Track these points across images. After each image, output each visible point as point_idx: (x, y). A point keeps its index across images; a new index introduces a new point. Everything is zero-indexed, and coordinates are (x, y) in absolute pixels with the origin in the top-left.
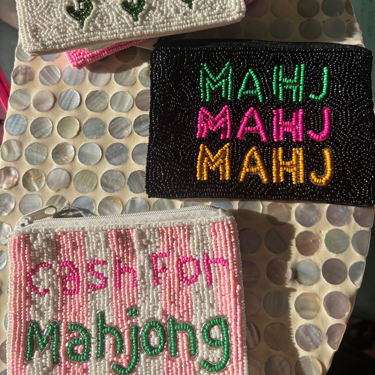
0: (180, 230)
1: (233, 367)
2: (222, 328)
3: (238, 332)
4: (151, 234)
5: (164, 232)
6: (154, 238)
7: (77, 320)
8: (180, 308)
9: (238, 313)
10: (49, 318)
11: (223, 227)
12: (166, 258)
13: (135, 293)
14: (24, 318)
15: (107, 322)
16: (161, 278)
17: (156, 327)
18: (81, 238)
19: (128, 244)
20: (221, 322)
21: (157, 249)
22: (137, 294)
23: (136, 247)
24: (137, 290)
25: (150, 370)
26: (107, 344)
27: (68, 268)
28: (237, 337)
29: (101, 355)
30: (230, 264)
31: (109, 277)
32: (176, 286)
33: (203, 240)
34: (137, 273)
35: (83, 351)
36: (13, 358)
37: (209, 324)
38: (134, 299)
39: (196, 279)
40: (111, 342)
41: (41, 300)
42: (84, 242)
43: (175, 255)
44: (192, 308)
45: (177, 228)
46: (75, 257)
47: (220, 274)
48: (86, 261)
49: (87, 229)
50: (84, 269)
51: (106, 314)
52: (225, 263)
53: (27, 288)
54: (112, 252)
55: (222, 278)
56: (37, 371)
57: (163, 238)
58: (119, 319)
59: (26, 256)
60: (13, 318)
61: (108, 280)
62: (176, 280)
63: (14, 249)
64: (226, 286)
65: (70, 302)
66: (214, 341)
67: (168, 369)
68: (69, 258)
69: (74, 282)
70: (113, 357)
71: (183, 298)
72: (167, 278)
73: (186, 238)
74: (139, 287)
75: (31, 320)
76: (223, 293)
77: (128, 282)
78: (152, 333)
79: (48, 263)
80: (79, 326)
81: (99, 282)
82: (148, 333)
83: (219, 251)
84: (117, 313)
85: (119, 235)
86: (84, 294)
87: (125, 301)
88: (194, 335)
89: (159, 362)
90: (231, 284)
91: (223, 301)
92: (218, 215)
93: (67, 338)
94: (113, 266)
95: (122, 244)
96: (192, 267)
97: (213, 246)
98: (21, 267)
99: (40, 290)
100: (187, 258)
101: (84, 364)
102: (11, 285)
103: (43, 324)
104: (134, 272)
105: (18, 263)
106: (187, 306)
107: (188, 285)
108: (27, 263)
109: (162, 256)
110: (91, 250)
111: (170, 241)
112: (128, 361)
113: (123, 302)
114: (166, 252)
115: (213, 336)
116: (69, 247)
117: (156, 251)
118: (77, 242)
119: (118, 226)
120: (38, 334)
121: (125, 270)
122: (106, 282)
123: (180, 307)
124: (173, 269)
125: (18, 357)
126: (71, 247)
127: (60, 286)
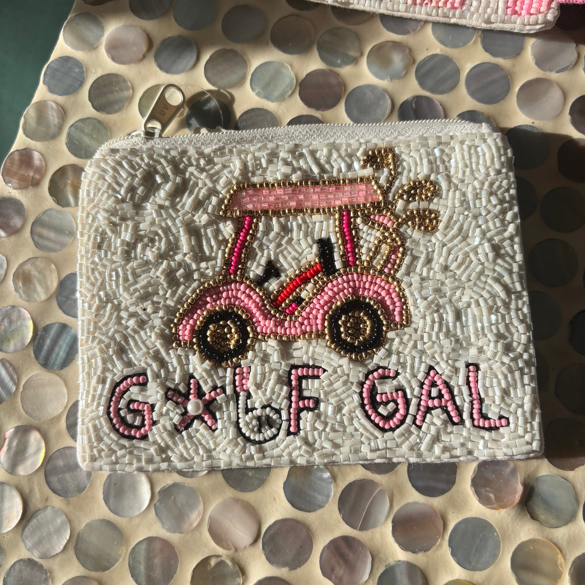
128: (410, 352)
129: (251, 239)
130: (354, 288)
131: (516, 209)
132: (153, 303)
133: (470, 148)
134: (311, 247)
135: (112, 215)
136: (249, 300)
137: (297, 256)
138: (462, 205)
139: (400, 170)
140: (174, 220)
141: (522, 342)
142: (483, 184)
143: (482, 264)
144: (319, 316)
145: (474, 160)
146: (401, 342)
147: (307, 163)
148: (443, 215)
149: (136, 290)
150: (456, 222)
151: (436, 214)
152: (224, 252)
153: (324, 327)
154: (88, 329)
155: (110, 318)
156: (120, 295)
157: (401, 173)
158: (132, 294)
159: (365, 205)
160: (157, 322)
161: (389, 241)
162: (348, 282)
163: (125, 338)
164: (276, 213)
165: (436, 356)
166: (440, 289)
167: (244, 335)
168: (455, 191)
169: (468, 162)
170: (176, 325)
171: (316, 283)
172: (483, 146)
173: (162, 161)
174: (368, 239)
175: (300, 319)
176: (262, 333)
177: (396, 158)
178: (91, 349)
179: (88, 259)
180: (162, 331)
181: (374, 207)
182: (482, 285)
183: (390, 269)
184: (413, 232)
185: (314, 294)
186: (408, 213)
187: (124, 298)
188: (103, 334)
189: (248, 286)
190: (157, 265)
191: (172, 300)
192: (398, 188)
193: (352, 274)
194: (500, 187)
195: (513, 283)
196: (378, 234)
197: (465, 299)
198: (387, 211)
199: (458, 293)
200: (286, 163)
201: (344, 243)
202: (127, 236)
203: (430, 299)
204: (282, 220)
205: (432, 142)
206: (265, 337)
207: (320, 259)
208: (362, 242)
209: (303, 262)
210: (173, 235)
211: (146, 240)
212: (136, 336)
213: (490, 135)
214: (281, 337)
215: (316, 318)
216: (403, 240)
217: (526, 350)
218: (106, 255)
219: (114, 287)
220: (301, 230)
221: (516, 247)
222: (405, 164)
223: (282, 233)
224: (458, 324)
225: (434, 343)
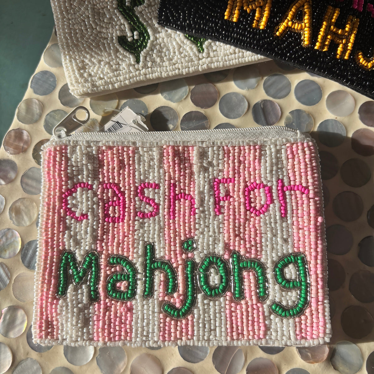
0: (250, 150)
1: (311, 311)
2: (298, 267)
3: (319, 272)
4: (214, 154)
5: (230, 153)
6: (218, 159)
7: (120, 252)
8: (247, 243)
9: (319, 250)
10: (87, 248)
11: (303, 149)
12: (231, 184)
13: (192, 223)
14: (57, 245)
15: (158, 256)
16: (223, 207)
17: (217, 263)
18: (131, 155)
19: (186, 165)
20: (298, 259)
21: (220, 174)
22: (195, 223)
23: (195, 169)
24: (195, 219)
25: (208, 313)
26: (156, 281)
27: (112, 191)
28: (317, 277)
29: (149, 293)
30: (311, 192)
31: (161, 203)
32: (242, 217)
33: (277, 164)
34: (195, 200)
35: (127, 288)
36: (42, 291)
37: (283, 261)
38: (190, 229)
39: (267, 209)
40: (162, 279)
41: (78, 227)
42: (134, 161)
43: (241, 181)
44: (261, 242)
45: (246, 147)
46: (121, 179)
47: (297, 203)
48: (134, 183)
49: (139, 144)
50: (132, 193)
51: (157, 247)
52: (305, 190)
53: (62, 211)
54: (167, 174)
55: (300, 208)
56: (72, 307)
57: (229, 159)
58: (172, 253)
59: (62, 172)
60: (44, 245)
61: (161, 207)
62: (242, 210)
63: (49, 163)
64: (305, 217)
65: (113, 231)
66: (288, 281)
67: (231, 312)
68: (114, 179)
69: (119, 208)
70: (164, 297)
71: (250, 231)
72: (231, 207)
73: (257, 161)
74: (197, 216)
75: (65, 248)
76: (300, 227)
77: (185, 210)
78: (212, 270)
79: (88, 183)
80: (122, 258)
81: (148, 209)
82: (207, 269)
83: (298, 177)
84: (170, 246)
85: (176, 153)
86: (131, 222)
87: (180, 232)
88: (264, 274)
89: (220, 304)
90: (312, 215)
91: (301, 235)
92: (297, 136)
93: (108, 272)
94: (167, 190)
95: (179, 165)
96: (262, 194)
97: (290, 171)
98: (55, 185)
99: (77, 215)
100: (257, 184)
101: (129, 304)
102: (43, 206)
103: (80, 255)
104: (192, 198)
105: (52, 180)
106: (255, 241)
107: (257, 216)
108: (63, 181)
109: (226, 182)
110: (142, 170)
111: (236, 164)
112: (182, 301)
113: (177, 233)
114: (230, 176)
115: (288, 276)
116: (115, 165)
117: (219, 176)
118: (125, 160)
119: (177, 142)
120: (72, 265)
121: (181, 197)
122: (158, 209)
123: (246, 241)
124: (239, 196)
125: (48, 290)
126: (117, 165)
127: (102, 211)
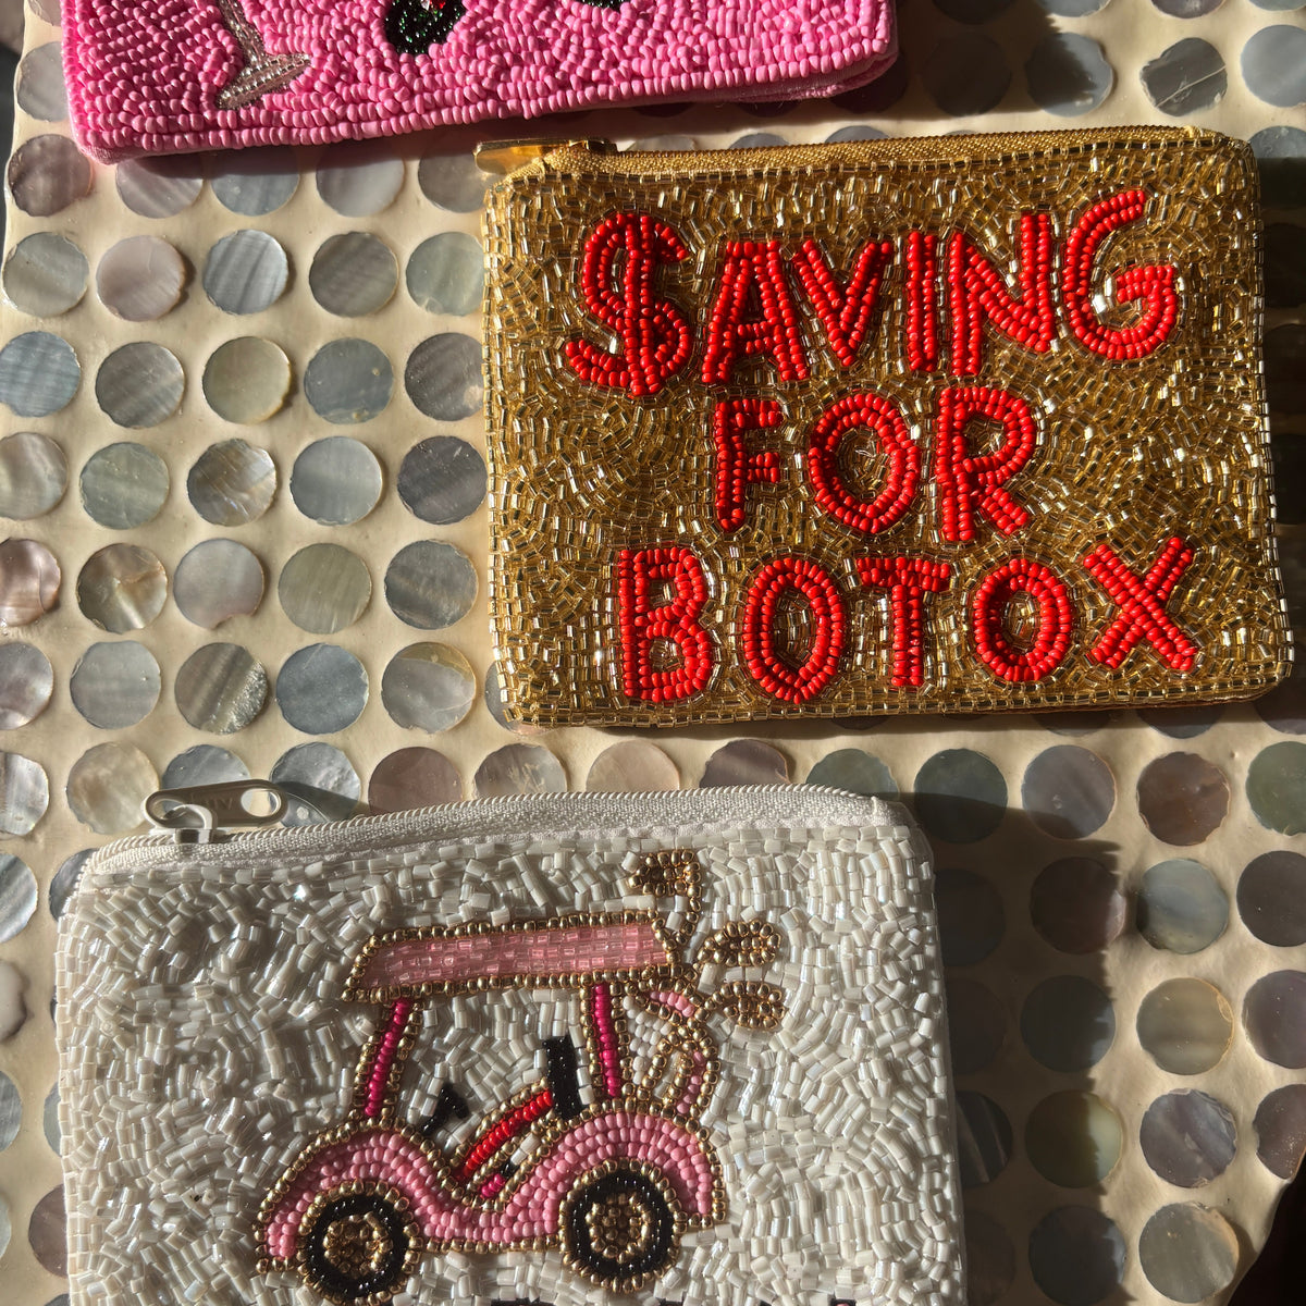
128: (724, 1278)
129: (407, 1044)
130: (615, 1145)
131: (936, 987)
132: (215, 1184)
133: (844, 858)
134: (532, 1055)
135: (121, 1011)
136: (406, 1171)
137: (503, 1073)
138: (827, 981)
139: (706, 899)
140: (247, 1016)
141: (939, 1259)
142: (870, 936)
143: (866, 1102)
144: (547, 1204)
145: (853, 885)
146: (707, 1257)
147: (521, 884)
148: (791, 999)
149: (178, 1162)
150: (815, 1014)
151: (777, 996)
152: (352, 1074)
153: (556, 1228)
154: (86, 1241)
155: (128, 1219)
156: (148, 1171)
157: (708, 907)
158: (169, 1171)
159: (637, 973)
160: (223, 1222)
161: (685, 1046)
162: (605, 1133)
163: (161, 1257)
164: (458, 988)
165: (773, 1284)
166: (782, 1151)
167: (397, 1244)
168: (814, 949)
169: (840, 889)
170: (262, 1226)
171: (540, 1134)
172: (872, 857)
173: (219, 896)
174: (645, 1038)
175: (509, 1210)
176: (434, 1237)
177: (700, 874)
178: (92, 1280)
179: (78, 1098)
180: (235, 1238)
181: (655, 977)
182: (864, 1146)
183: (688, 1107)
184: (732, 1028)
185: (536, 1159)
186: (723, 991)
187: (154, 1176)
188: (116, 1251)
189: (403, 1142)
190: (219, 1107)
191: (250, 1177)
192: (704, 938)
193: (614, 1114)
194: (904, 943)
195: (925, 1138)
196: (664, 1030)
197: (832, 1172)
198: (682, 987)
199: (818, 1160)
200: (478, 886)
201: (598, 1048)
202: (154, 1052)
203: (763, 1171)
204: (471, 1001)
205: (770, 844)
206: (440, 1247)
207: (548, 1081)
208: (632, 1046)
209: (516, 1084)
210: (248, 1045)
211: (194, 1059)
212: (183, 1253)
213: (886, 832)
214: (473, 1245)
215: (542, 1208)
216: (714, 1046)
217: (946, 1273)
218: (115, 1090)
219: (134, 1155)
220: (510, 1021)
221: (935, 1063)
222: (717, 885)
223: (472, 1030)
224: (817, 1221)
225: (769, 1258)
